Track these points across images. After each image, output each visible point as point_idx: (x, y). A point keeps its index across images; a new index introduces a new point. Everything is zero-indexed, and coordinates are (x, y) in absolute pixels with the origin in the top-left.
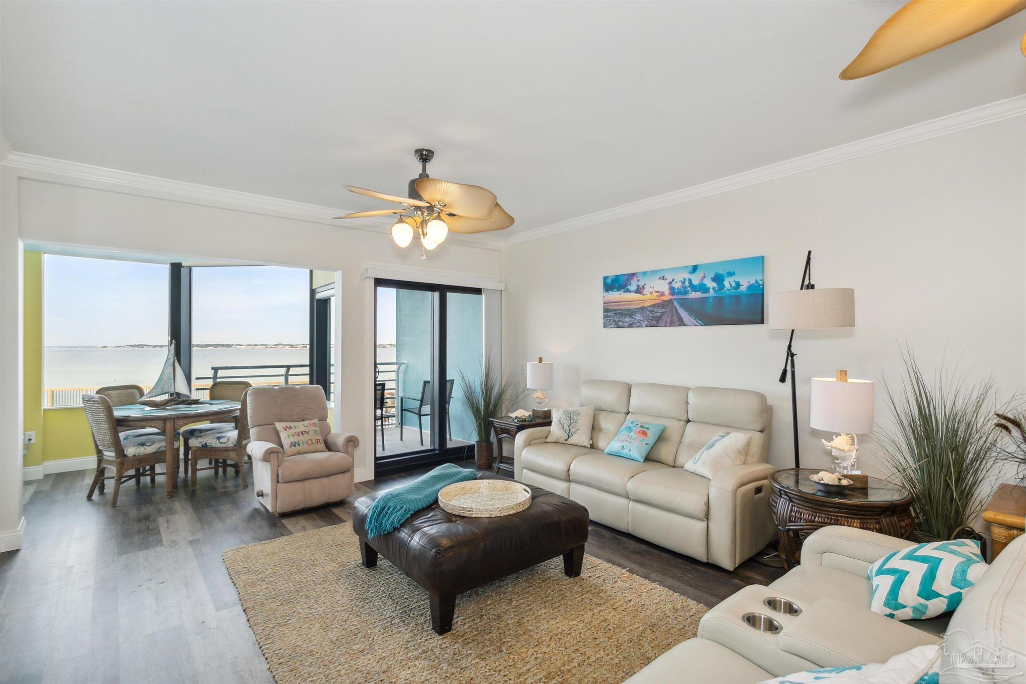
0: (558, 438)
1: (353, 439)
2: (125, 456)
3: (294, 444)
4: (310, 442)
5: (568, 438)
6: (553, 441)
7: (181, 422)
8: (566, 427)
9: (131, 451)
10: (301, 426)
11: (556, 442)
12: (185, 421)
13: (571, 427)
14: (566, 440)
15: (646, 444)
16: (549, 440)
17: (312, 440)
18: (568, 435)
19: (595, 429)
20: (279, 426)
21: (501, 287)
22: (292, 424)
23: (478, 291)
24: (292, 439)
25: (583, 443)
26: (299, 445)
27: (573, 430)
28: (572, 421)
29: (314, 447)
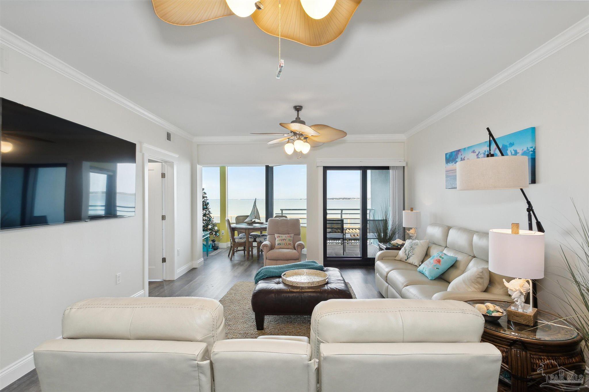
0: (401, 258)
1: (301, 245)
2: (235, 242)
3: (279, 244)
4: (286, 244)
5: (408, 259)
6: (398, 260)
7: (251, 231)
8: (407, 252)
9: (237, 240)
10: (284, 237)
11: (401, 261)
12: (252, 231)
13: (409, 252)
14: (406, 260)
15: (436, 268)
16: (397, 258)
17: (287, 243)
18: (407, 257)
19: (428, 255)
20: (276, 235)
21: (404, 164)
22: (281, 235)
23: (387, 168)
24: (279, 242)
25: (415, 263)
26: (281, 245)
27: (410, 254)
28: (412, 248)
29: (288, 247)
